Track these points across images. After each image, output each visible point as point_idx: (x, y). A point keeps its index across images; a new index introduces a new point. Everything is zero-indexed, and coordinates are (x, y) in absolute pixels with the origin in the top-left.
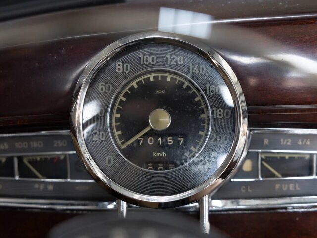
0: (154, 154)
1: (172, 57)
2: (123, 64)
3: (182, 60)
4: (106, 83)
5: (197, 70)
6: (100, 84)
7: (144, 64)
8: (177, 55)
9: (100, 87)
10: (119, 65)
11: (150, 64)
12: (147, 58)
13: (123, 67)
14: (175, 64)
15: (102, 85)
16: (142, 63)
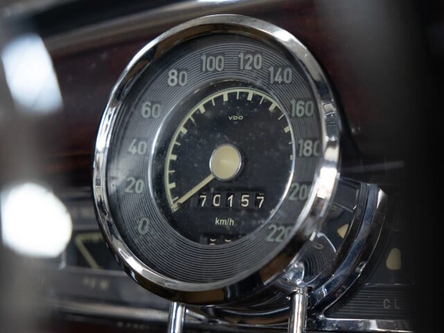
0: (217, 222)
1: (246, 58)
2: (179, 71)
3: (260, 61)
4: (153, 103)
5: (280, 77)
6: (144, 105)
7: (207, 71)
8: (254, 54)
9: (144, 108)
10: (173, 74)
11: (215, 70)
12: (211, 60)
13: (178, 77)
14: (251, 68)
15: (147, 106)
16: (204, 70)
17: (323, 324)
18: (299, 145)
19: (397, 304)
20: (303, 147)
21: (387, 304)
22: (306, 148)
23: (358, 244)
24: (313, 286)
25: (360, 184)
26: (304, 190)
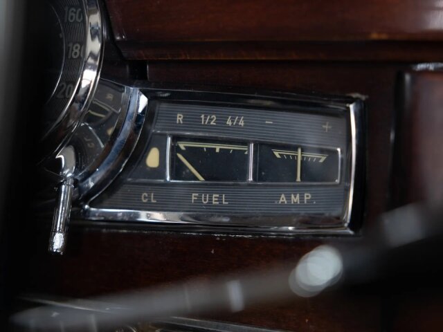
17: (87, 214)
18: (69, 48)
19: (154, 198)
20: (73, 50)
21: (145, 198)
22: (75, 50)
23: (121, 142)
24: (79, 179)
25: (124, 88)
26: (70, 88)
